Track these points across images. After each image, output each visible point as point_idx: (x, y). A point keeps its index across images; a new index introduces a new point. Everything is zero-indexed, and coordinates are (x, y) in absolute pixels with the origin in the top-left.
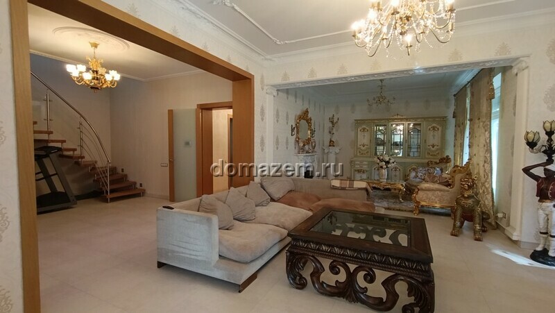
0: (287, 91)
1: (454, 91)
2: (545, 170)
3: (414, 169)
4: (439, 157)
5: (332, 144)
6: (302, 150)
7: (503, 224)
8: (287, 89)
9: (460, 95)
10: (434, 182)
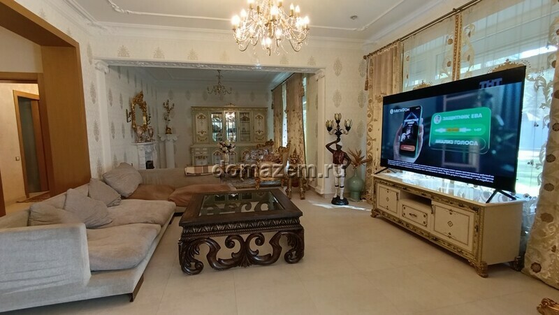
0: (119, 69)
1: (271, 87)
2: (337, 145)
3: (247, 152)
4: (264, 140)
5: (168, 131)
6: (140, 139)
7: (313, 185)
8: (119, 67)
9: (277, 91)
10: (269, 161)
